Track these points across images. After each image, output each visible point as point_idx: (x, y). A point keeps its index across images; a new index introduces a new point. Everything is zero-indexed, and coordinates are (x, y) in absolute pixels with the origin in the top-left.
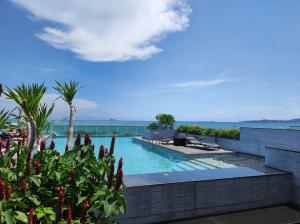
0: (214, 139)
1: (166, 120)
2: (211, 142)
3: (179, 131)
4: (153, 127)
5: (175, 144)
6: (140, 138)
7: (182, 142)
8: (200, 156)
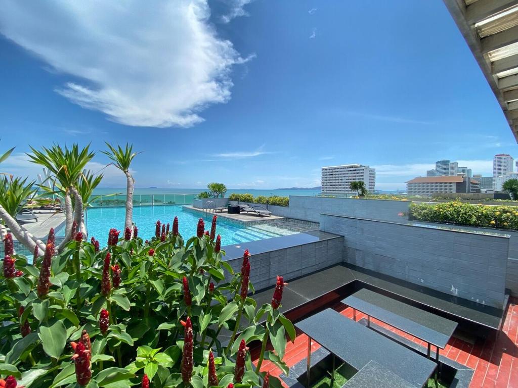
0: (265, 206)
1: (218, 189)
2: (263, 209)
3: (231, 199)
4: (205, 196)
5: (229, 212)
6: (191, 207)
7: (236, 210)
8: (256, 223)
